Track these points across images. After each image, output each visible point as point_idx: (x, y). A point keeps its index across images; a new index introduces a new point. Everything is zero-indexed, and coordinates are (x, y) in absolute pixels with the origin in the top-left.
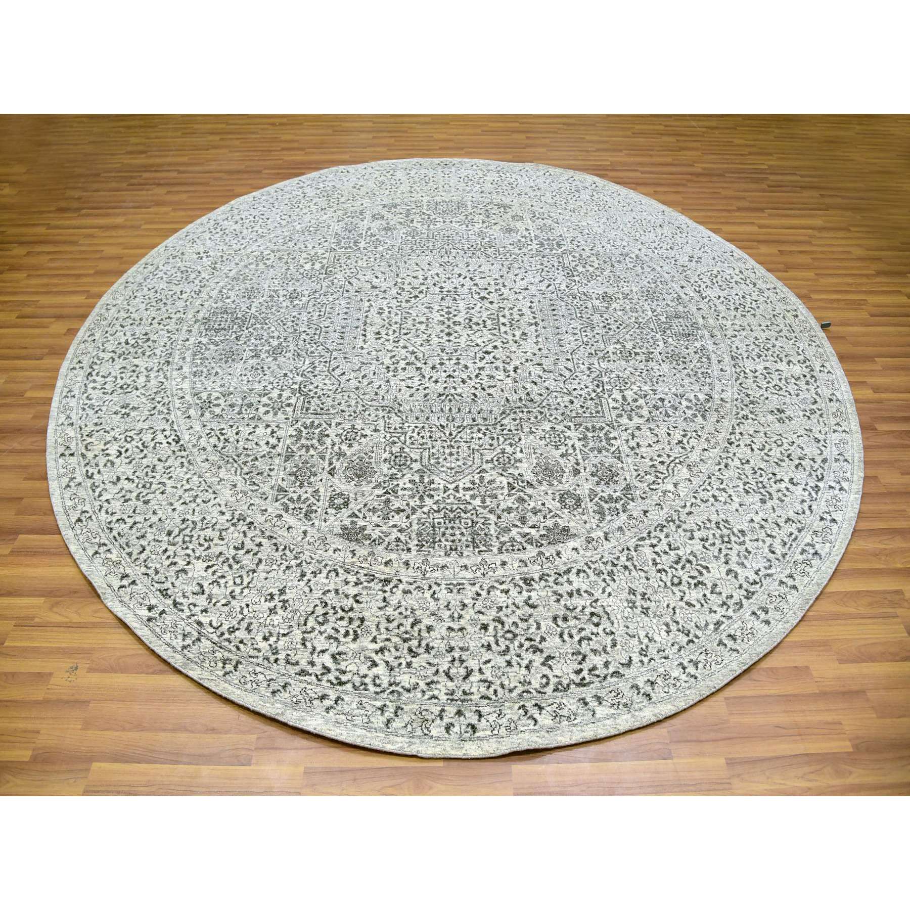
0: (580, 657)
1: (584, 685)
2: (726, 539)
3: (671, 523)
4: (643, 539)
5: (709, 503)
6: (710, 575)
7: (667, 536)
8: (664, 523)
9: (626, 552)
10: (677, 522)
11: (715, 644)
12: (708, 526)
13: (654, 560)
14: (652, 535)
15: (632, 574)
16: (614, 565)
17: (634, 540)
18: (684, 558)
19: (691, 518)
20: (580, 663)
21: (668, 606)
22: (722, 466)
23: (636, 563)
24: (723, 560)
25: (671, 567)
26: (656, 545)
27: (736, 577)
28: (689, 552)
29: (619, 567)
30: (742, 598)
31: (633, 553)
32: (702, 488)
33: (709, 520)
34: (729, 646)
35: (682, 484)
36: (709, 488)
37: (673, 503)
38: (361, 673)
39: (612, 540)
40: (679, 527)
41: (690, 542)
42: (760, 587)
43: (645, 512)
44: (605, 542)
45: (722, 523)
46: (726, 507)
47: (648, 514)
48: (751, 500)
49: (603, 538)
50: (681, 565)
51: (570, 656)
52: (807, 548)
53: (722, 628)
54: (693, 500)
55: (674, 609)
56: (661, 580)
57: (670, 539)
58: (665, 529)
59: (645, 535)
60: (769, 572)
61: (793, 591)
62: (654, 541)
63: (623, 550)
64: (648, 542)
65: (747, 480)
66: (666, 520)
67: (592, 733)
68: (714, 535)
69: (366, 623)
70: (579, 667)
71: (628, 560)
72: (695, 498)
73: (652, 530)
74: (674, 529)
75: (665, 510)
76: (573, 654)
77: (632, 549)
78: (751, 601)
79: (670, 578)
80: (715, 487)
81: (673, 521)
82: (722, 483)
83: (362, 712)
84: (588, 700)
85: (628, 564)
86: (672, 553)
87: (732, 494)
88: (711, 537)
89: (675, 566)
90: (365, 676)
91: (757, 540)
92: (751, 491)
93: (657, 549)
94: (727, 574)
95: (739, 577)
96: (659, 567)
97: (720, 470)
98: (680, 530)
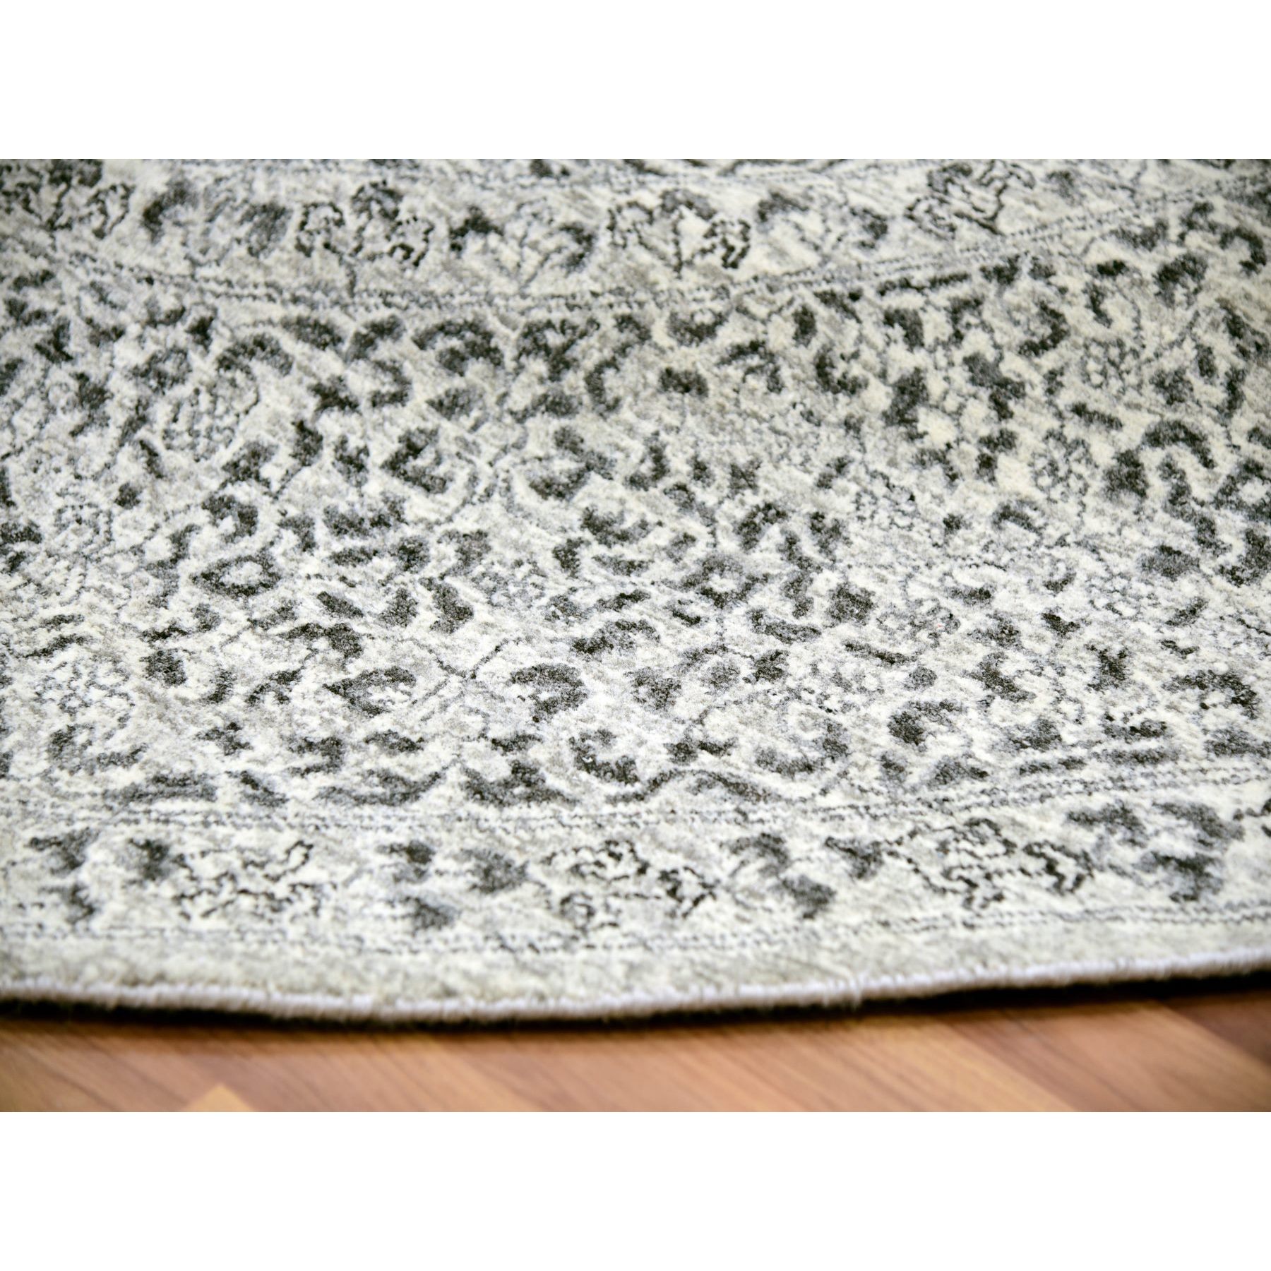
3: (538, 366)
4: (324, 336)
5: (843, 406)
7: (449, 406)
8: (507, 341)
9: (179, 335)
10: (573, 382)
12: (705, 496)
13: (258, 454)
14: (385, 350)
17: (276, 312)
19: (665, 409)
23: (160, 412)
26: (349, 405)
31: (203, 366)
32: (896, 301)
33: (742, 478)
35: (812, 224)
36: (935, 325)
37: (662, 277)
40: (558, 406)
41: (525, 496)
43: (478, 224)
45: (798, 525)
46: (906, 478)
47: (473, 243)
54: (780, 335)
57: (450, 430)
58: (476, 369)
59: (350, 325)
62: (361, 382)
63: (176, 316)
64: (328, 364)
65: (1205, 423)
66: (532, 332)
71: (139, 374)
72: (805, 325)
73: (413, 325)
74: (520, 398)
75: (583, 282)
77: (218, 346)
80: (976, 341)
81: (560, 362)
82: (1032, 349)
85: (124, 391)
86: (378, 484)
87: (1029, 439)
92: (1159, 488)
93: (331, 425)
98: (544, 427)
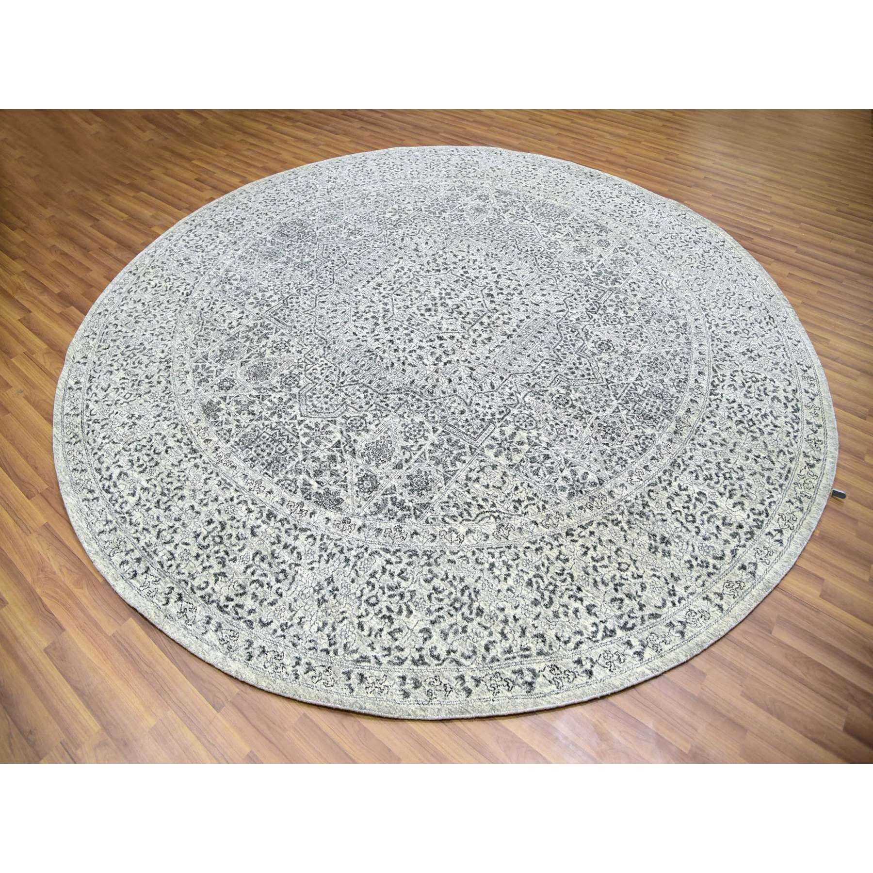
0: (241, 591)
1: (222, 611)
2: (457, 605)
3: (426, 557)
4: (388, 551)
5: (480, 567)
6: (406, 620)
7: (409, 564)
8: (420, 553)
9: (362, 550)
10: (432, 560)
11: (342, 671)
12: (455, 583)
13: (375, 572)
14: (398, 554)
15: (346, 568)
16: (341, 552)
17: (379, 547)
18: (402, 590)
19: (448, 566)
20: (237, 595)
21: (343, 612)
22: (534, 547)
23: (359, 563)
24: (432, 618)
25: (382, 588)
26: (391, 563)
27: (425, 639)
28: (412, 589)
29: (342, 556)
30: (410, 658)
31: (366, 555)
32: (490, 550)
33: (462, 580)
34: (351, 681)
35: (475, 536)
36: (497, 555)
37: (448, 544)
38: (122, 494)
39: (362, 534)
40: (429, 564)
41: (423, 583)
42: (436, 665)
43: (416, 533)
44: (355, 531)
45: (471, 590)
46: (491, 581)
47: (415, 536)
48: (524, 593)
49: (357, 527)
50: (392, 593)
51: (236, 584)
52: (526, 672)
53: (363, 664)
54: (469, 554)
55: (344, 618)
56: (362, 591)
57: (409, 568)
58: (414, 558)
59: (392, 550)
60: (463, 660)
61: (463, 694)
62: (394, 559)
63: (362, 547)
64: (388, 556)
65: (543, 575)
66: (425, 552)
67: (188, 643)
68: (451, 593)
69: (157, 467)
70: (233, 597)
71: (355, 556)
72: (474, 553)
73: (403, 550)
74: (422, 563)
75: (434, 544)
76: (240, 585)
77: (369, 552)
78: (415, 667)
79: (370, 595)
80: (504, 558)
81: (429, 557)
82: (514, 560)
83: (98, 515)
84: (213, 622)
85: (353, 559)
86: (396, 579)
87: (513, 575)
88: (446, 593)
89: (386, 590)
90: (122, 497)
91: (486, 628)
92: (535, 586)
93: (388, 567)
94: (421, 631)
95: (428, 642)
96: (373, 580)
97: (528, 548)
98: (426, 568)
